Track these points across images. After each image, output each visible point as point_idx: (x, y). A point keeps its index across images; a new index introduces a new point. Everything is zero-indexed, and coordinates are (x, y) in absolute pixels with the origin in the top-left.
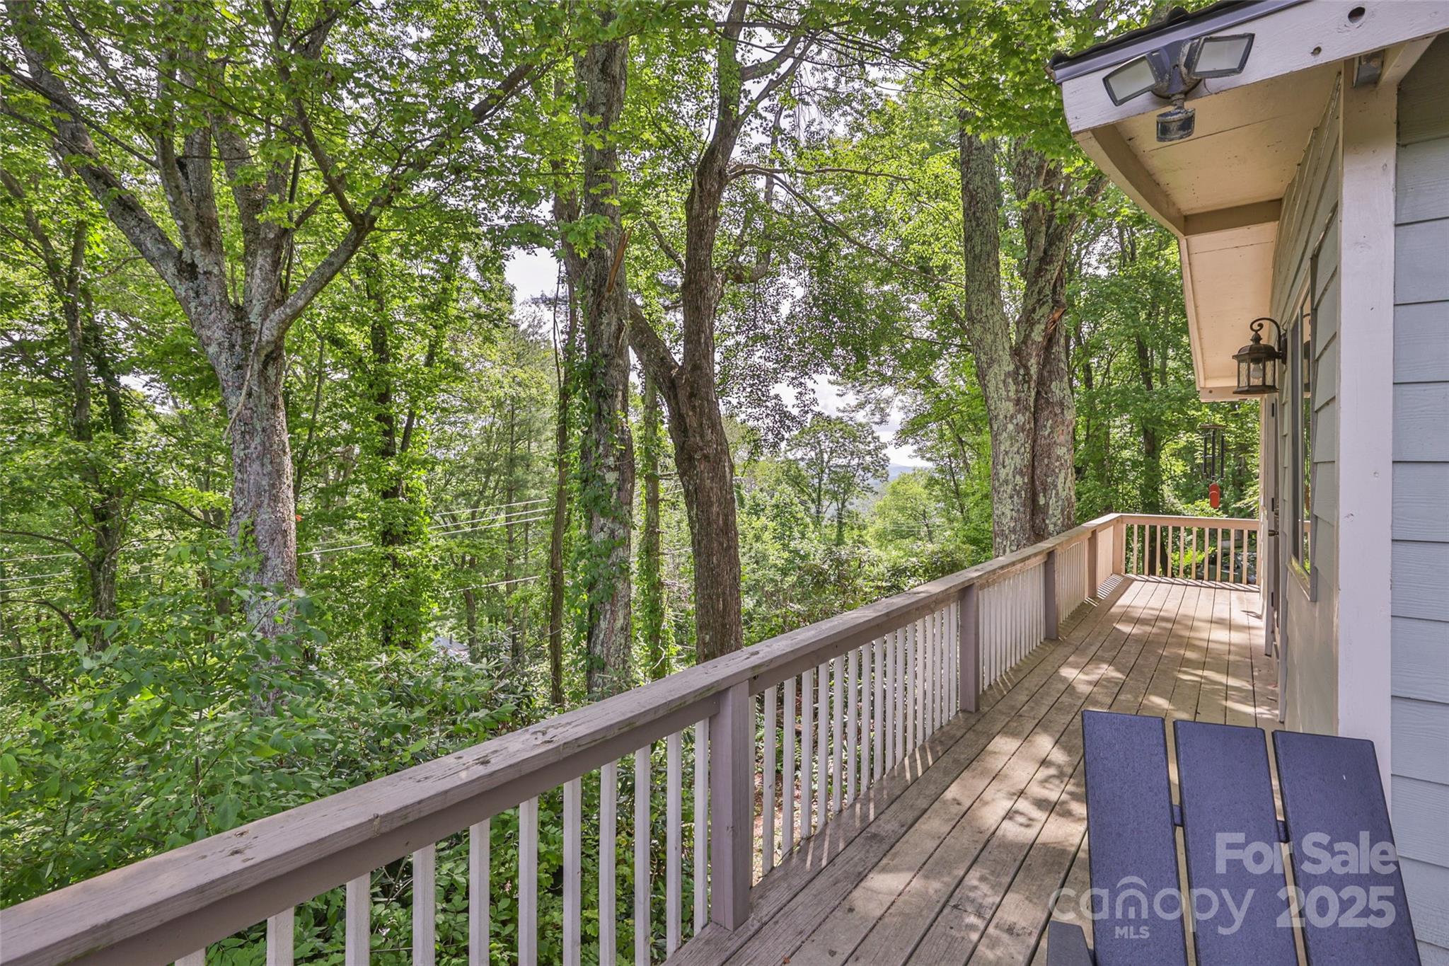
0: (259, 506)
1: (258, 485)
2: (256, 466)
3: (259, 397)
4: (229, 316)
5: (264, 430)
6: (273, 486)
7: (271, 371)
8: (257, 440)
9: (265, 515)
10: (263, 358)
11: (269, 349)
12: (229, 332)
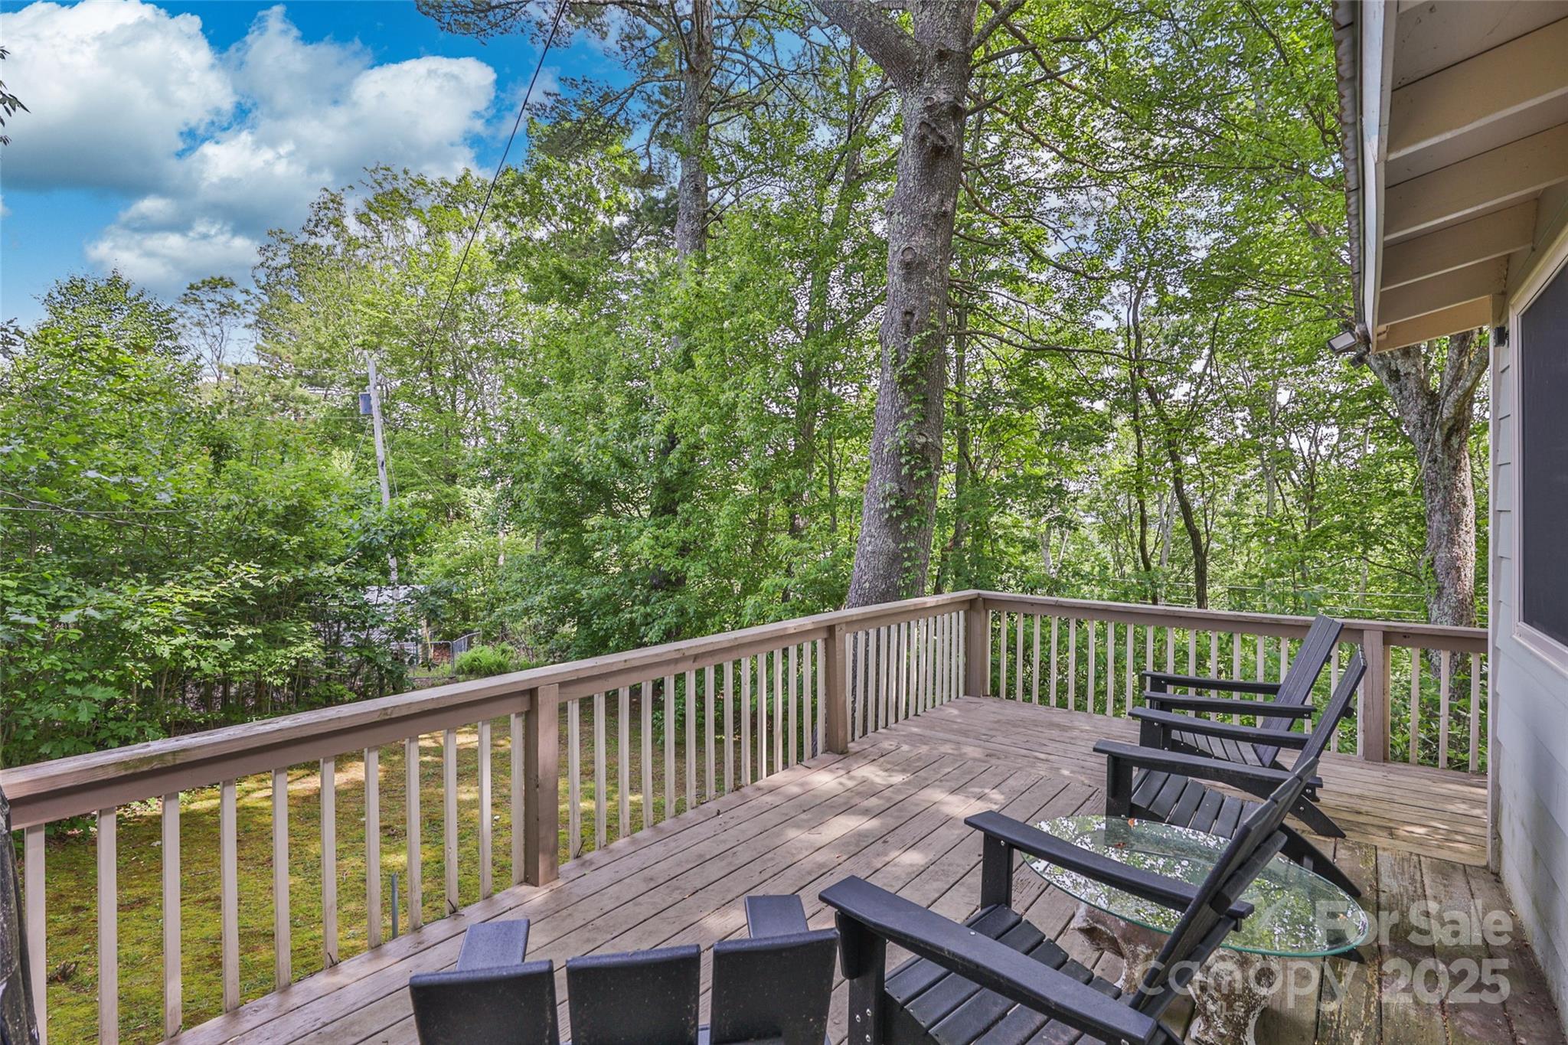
0: (1439, 547)
1: (1439, 530)
2: (1438, 516)
3: (1443, 462)
4: (1422, 402)
5: (1445, 487)
6: (1450, 532)
7: (1455, 441)
8: (1440, 496)
9: (1442, 554)
10: (1446, 430)
11: (1451, 423)
12: (1422, 415)
